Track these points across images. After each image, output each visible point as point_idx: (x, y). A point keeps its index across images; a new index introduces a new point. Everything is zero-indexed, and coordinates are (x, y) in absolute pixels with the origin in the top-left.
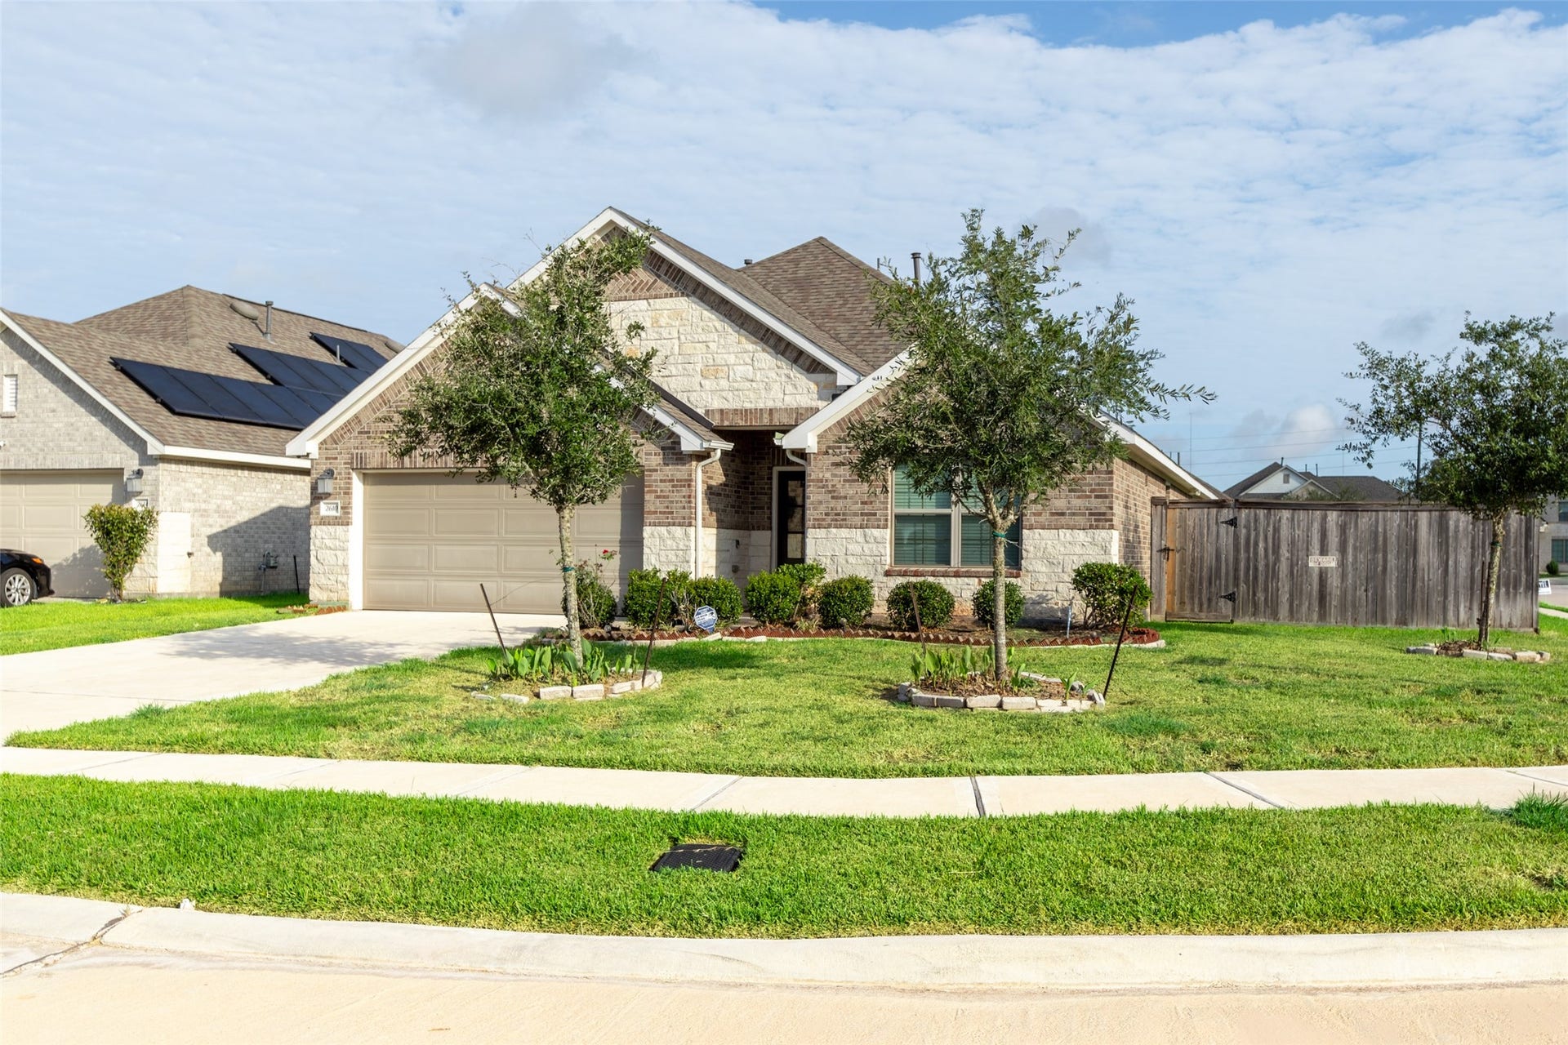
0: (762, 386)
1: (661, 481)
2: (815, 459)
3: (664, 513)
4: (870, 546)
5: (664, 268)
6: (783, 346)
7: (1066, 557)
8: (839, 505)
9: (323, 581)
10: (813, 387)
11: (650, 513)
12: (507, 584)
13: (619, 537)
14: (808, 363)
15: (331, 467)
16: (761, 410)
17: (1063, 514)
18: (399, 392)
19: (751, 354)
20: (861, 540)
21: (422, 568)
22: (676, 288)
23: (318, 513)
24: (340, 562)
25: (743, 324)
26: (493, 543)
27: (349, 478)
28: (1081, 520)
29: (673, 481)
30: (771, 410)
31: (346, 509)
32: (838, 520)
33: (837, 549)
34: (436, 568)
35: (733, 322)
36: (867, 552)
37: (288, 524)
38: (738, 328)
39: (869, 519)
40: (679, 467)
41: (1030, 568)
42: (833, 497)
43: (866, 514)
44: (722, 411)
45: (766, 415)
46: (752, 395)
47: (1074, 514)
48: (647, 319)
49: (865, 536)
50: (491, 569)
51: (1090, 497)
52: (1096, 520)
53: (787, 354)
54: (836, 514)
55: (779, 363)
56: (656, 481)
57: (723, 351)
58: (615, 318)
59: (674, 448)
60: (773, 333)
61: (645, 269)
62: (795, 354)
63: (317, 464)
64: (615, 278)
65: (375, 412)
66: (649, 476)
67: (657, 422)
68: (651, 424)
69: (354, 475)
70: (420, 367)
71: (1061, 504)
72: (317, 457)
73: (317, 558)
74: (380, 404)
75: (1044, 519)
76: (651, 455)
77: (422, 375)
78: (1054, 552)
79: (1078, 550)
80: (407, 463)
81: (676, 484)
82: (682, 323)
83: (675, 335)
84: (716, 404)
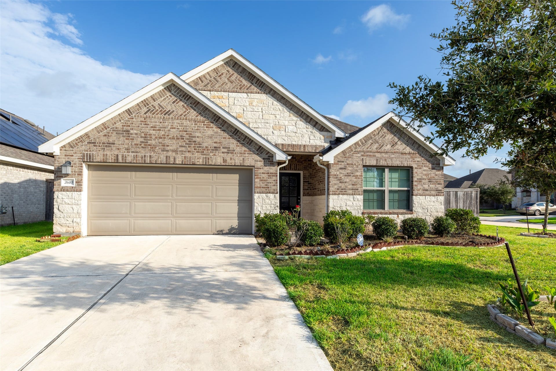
0: (300, 136)
1: (263, 173)
2: (333, 166)
3: (265, 188)
4: (356, 202)
5: (255, 80)
6: (309, 120)
7: (429, 206)
9: (63, 221)
10: (322, 138)
11: (257, 187)
12: (177, 221)
13: (238, 198)
14: (320, 127)
15: (69, 160)
16: (300, 145)
17: (427, 190)
18: (115, 123)
19: (295, 122)
20: (352, 200)
21: (126, 213)
22: (261, 90)
23: (60, 185)
24: (75, 211)
25: (291, 108)
26: (169, 201)
27: (81, 167)
28: (433, 192)
29: (269, 173)
30: (304, 145)
31: (79, 183)
32: (342, 192)
33: (342, 203)
34: (135, 213)
35: (287, 107)
36: (355, 205)
37: (9, 191)
38: (289, 110)
39: (355, 192)
40: (272, 167)
41: (416, 211)
42: (340, 182)
43: (354, 189)
44: (283, 145)
45: (302, 148)
46: (296, 139)
47: (431, 190)
48: (247, 102)
49: (354, 198)
50: (168, 214)
51: (436, 184)
52: (438, 193)
53: (311, 123)
54: (342, 189)
55: (307, 126)
56: (260, 173)
57: (283, 119)
58: (231, 100)
59: (269, 159)
60: (305, 113)
61: (246, 80)
62: (314, 123)
63: (59, 158)
64: (231, 82)
65: (99, 133)
66: (256, 171)
67: (260, 147)
68: (257, 147)
69: (84, 165)
70: (129, 111)
71: (426, 187)
72: (59, 154)
73: (58, 209)
74: (102, 129)
75: (420, 192)
76: (258, 161)
77: (130, 115)
78: (424, 204)
79: (432, 204)
80: (120, 160)
81: (270, 175)
82: (264, 105)
83: (260, 110)
84: (280, 141)
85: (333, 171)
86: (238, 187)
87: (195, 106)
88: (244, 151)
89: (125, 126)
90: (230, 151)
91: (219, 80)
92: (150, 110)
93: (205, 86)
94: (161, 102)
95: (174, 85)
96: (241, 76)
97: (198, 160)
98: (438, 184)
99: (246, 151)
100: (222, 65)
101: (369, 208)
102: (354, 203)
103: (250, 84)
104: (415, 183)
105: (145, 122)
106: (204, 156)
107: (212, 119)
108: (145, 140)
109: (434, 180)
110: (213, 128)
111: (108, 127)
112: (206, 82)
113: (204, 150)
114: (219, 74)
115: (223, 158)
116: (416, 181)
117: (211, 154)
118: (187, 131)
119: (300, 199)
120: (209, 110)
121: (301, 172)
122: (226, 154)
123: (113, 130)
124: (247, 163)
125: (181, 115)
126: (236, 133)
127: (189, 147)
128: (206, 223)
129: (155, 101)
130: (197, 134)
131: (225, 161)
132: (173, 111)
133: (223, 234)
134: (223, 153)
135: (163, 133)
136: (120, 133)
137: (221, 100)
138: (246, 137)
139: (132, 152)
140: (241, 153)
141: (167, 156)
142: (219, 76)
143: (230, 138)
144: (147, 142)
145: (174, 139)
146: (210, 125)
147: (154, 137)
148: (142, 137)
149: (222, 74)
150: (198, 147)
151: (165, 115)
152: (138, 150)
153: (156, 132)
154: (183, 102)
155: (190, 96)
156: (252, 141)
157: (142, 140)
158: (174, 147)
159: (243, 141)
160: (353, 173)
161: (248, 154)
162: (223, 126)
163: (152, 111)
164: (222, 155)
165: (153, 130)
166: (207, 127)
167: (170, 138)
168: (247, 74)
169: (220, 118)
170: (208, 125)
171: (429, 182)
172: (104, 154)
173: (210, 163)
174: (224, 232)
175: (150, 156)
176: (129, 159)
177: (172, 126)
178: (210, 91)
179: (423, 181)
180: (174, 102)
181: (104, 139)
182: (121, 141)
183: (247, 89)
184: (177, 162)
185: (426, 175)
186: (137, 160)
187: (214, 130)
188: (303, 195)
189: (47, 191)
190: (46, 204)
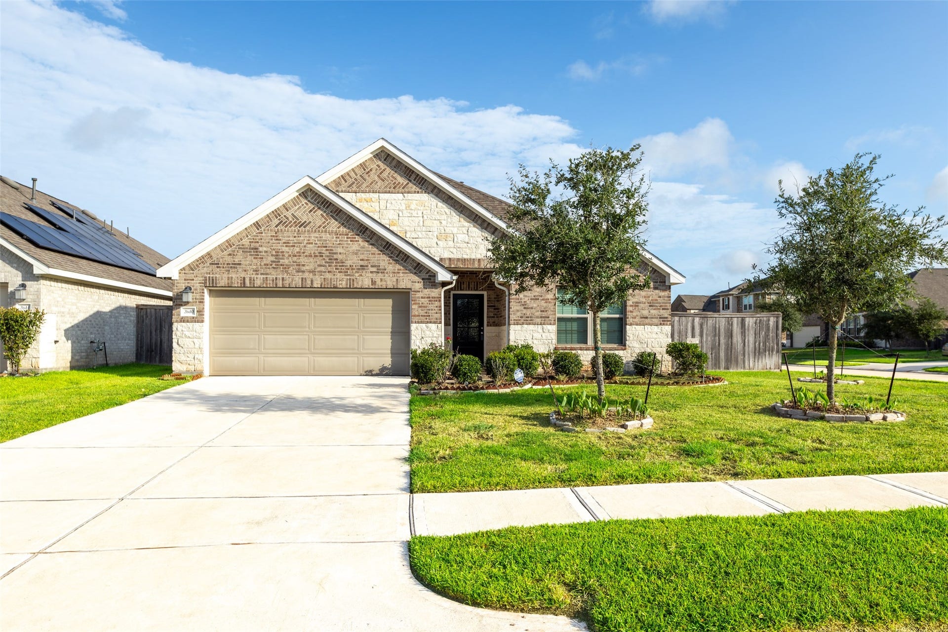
0: (474, 246)
1: (422, 298)
2: (514, 287)
3: (424, 316)
4: (546, 334)
5: (413, 176)
6: (485, 225)
7: (649, 340)
8: (528, 312)
9: (183, 358)
11: (415, 316)
12: (316, 359)
13: (391, 330)
15: (189, 285)
16: (474, 259)
17: (647, 318)
18: (241, 240)
19: (467, 229)
20: (541, 331)
22: (421, 188)
23: (179, 315)
24: (197, 346)
25: (462, 211)
26: (305, 333)
27: (203, 293)
28: (655, 321)
29: (430, 298)
30: (479, 260)
31: (201, 312)
32: (527, 320)
33: (527, 336)
34: (265, 349)
35: (456, 209)
36: (544, 337)
38: (459, 214)
39: (544, 320)
40: (433, 290)
41: (631, 345)
42: (525, 308)
43: (544, 317)
44: (450, 259)
45: (476, 262)
46: (468, 251)
47: (652, 318)
48: (403, 204)
49: (543, 329)
50: (305, 349)
51: (660, 309)
52: (663, 321)
53: (488, 229)
54: (527, 317)
55: (484, 234)
56: (418, 297)
57: (450, 225)
58: (383, 203)
59: (430, 279)
60: (480, 217)
61: (401, 176)
62: (493, 230)
63: (178, 283)
64: (382, 180)
65: (223, 252)
66: (413, 294)
67: (419, 264)
68: (415, 265)
69: (206, 291)
70: (257, 225)
71: (645, 313)
72: (178, 279)
73: (178, 344)
74: (227, 246)
75: (637, 320)
76: (416, 282)
77: (258, 229)
78: (642, 337)
79: (654, 336)
80: (248, 284)
81: (431, 299)
82: (425, 208)
83: (421, 215)
84: (446, 255)
85: (515, 294)
86: (391, 315)
87: (337, 215)
88: (398, 270)
89: (252, 242)
90: (380, 270)
91: (367, 178)
92: (282, 221)
93: (349, 187)
94: (296, 211)
95: (311, 190)
96: (396, 172)
97: (340, 283)
98: (663, 309)
99: (400, 270)
100: (370, 159)
101: (566, 342)
102: (544, 335)
103: (407, 181)
104: (629, 308)
105: (277, 236)
106: (348, 277)
107: (358, 230)
108: (276, 258)
109: (657, 303)
110: (359, 241)
111: (234, 245)
112: (350, 181)
113: (348, 269)
114: (367, 170)
115: (372, 279)
116: (631, 306)
117: (357, 275)
118: (326, 247)
119: (483, 331)
120: (354, 220)
121: (485, 293)
122: (375, 275)
123: (239, 248)
124: (403, 285)
125: (319, 227)
126: (388, 247)
127: (329, 266)
128: (351, 361)
129: (288, 211)
130: (340, 250)
131: (373, 282)
132: (310, 222)
133: (372, 375)
134: (372, 272)
135: (298, 249)
136: (247, 252)
137: (369, 203)
138: (401, 251)
139: (262, 274)
140: (394, 273)
141: (302, 278)
142: (367, 173)
143: (380, 254)
144: (279, 262)
145: (311, 256)
146: (355, 238)
147: (287, 255)
148: (272, 255)
149: (371, 170)
150: (340, 266)
151: (300, 227)
152: (268, 271)
153: (289, 249)
154: (322, 210)
155: (331, 203)
156: (409, 257)
157: (273, 259)
158: (311, 267)
159: (397, 257)
161: (403, 273)
162: (371, 239)
163: (285, 223)
164: (370, 275)
165: (286, 246)
166: (351, 241)
167: (306, 256)
168: (404, 168)
169: (367, 228)
170: (353, 238)
171: (650, 306)
172: (228, 278)
173: (355, 286)
175: (283, 279)
176: (258, 283)
177: (309, 240)
178: (356, 193)
179: (642, 305)
180: (311, 211)
181: (229, 259)
182: (248, 261)
183: (403, 188)
184: (315, 286)
185: (645, 297)
186: (267, 284)
187: (360, 244)
188: (488, 326)
189: (138, 322)
190: (137, 340)
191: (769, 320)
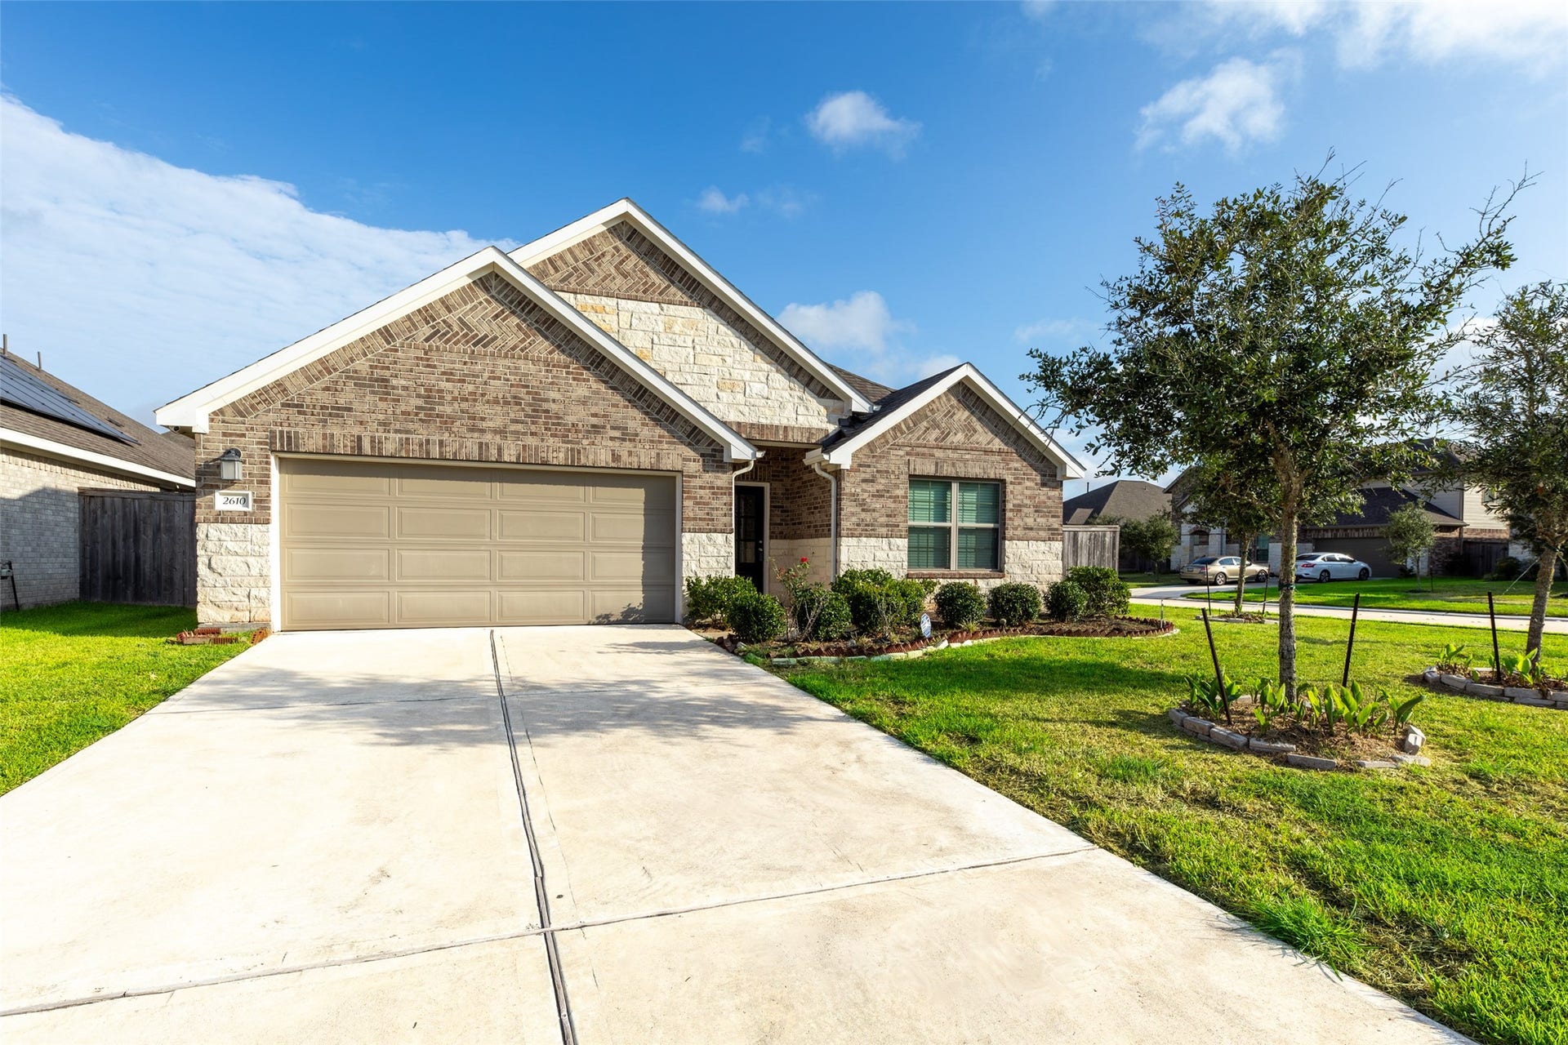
0: (777, 405)
1: (701, 488)
2: (848, 475)
3: (705, 519)
4: (894, 553)
6: (795, 371)
7: (1034, 562)
8: (868, 517)
9: (222, 596)
10: (824, 411)
11: (687, 519)
12: (504, 595)
13: (642, 543)
14: (818, 388)
15: (234, 446)
16: (777, 426)
17: (1031, 529)
18: (352, 360)
19: (766, 374)
21: (381, 577)
23: (211, 507)
24: (255, 571)
25: (758, 343)
26: (483, 548)
27: (268, 463)
28: (1043, 534)
29: (713, 488)
30: (785, 427)
31: (262, 502)
32: (867, 530)
33: (867, 555)
34: (401, 576)
35: (748, 340)
36: (891, 558)
38: (753, 347)
39: (892, 531)
40: (720, 475)
41: (1010, 571)
42: (863, 510)
43: (891, 526)
44: (739, 424)
45: (781, 432)
46: (767, 412)
47: (1039, 529)
48: (660, 323)
49: (889, 544)
50: (483, 577)
51: (1048, 516)
52: (1052, 534)
53: (800, 377)
54: (866, 525)
55: (792, 385)
56: (695, 487)
57: (739, 367)
58: (625, 318)
59: (714, 456)
60: (786, 356)
61: (657, 272)
62: (807, 379)
63: (208, 441)
64: (623, 275)
65: (311, 382)
66: (686, 481)
67: (696, 428)
68: (689, 429)
69: (272, 459)
70: (386, 333)
71: (1030, 521)
72: (207, 431)
73: (210, 566)
74: (320, 372)
75: (1019, 532)
76: (690, 460)
77: (389, 343)
78: (1026, 558)
79: (1041, 557)
80: (367, 447)
81: (717, 491)
82: (697, 333)
83: (690, 344)
84: (733, 417)
85: (848, 486)
86: (642, 518)
87: (547, 329)
88: (660, 436)
89: (376, 367)
90: (627, 436)
91: (596, 268)
92: (438, 331)
93: (562, 281)
94: (466, 314)
95: (497, 276)
96: (647, 263)
97: (555, 454)
98: (1053, 516)
99: (663, 437)
100: (602, 234)
101: (919, 566)
102: (890, 554)
103: (667, 283)
104: (1009, 514)
105: (428, 360)
106: (569, 446)
107: (586, 360)
108: (426, 402)
109: (1045, 507)
110: (588, 380)
111: (336, 370)
112: (565, 270)
113: (569, 431)
114: (596, 255)
115: (613, 451)
116: (1011, 510)
117: (585, 442)
118: (527, 387)
119: (762, 546)
120: (580, 340)
121: (767, 486)
122: (617, 444)
123: (347, 377)
124: (667, 464)
125: (513, 349)
126: (642, 396)
127: (533, 423)
128: (570, 598)
129: (450, 311)
130: (553, 395)
131: (616, 457)
132: (495, 338)
133: (610, 623)
134: (612, 439)
135: (471, 388)
136: (364, 385)
137: (600, 315)
138: (664, 404)
139: (397, 431)
140: (652, 441)
141: (481, 444)
142: (596, 260)
143: (627, 407)
144: (434, 409)
145: (498, 403)
146: (582, 374)
147: (449, 397)
148: (419, 396)
149: (603, 255)
150: (553, 424)
151: (475, 345)
152: (411, 426)
153: (454, 387)
154: (519, 317)
155: (536, 305)
156: (678, 414)
157: (420, 402)
158: (497, 423)
159: (657, 413)
160: (888, 491)
161: (667, 443)
162: (611, 378)
163: (445, 334)
164: (610, 443)
165: (448, 380)
166: (574, 379)
167: (488, 402)
168: (661, 259)
169: (604, 358)
170: (577, 374)
171: (1036, 511)
172: (324, 435)
173: (583, 461)
174: (612, 619)
175: (441, 443)
176: (389, 448)
177: (493, 372)
178: (575, 293)
179: (1025, 510)
180: (497, 316)
181: (326, 398)
182: (366, 403)
183: (660, 294)
184: (506, 458)
185: (1030, 497)
186: (408, 451)
187: (589, 386)
188: (771, 538)
189: (84, 522)
190: (83, 557)
191: (1105, 536)
